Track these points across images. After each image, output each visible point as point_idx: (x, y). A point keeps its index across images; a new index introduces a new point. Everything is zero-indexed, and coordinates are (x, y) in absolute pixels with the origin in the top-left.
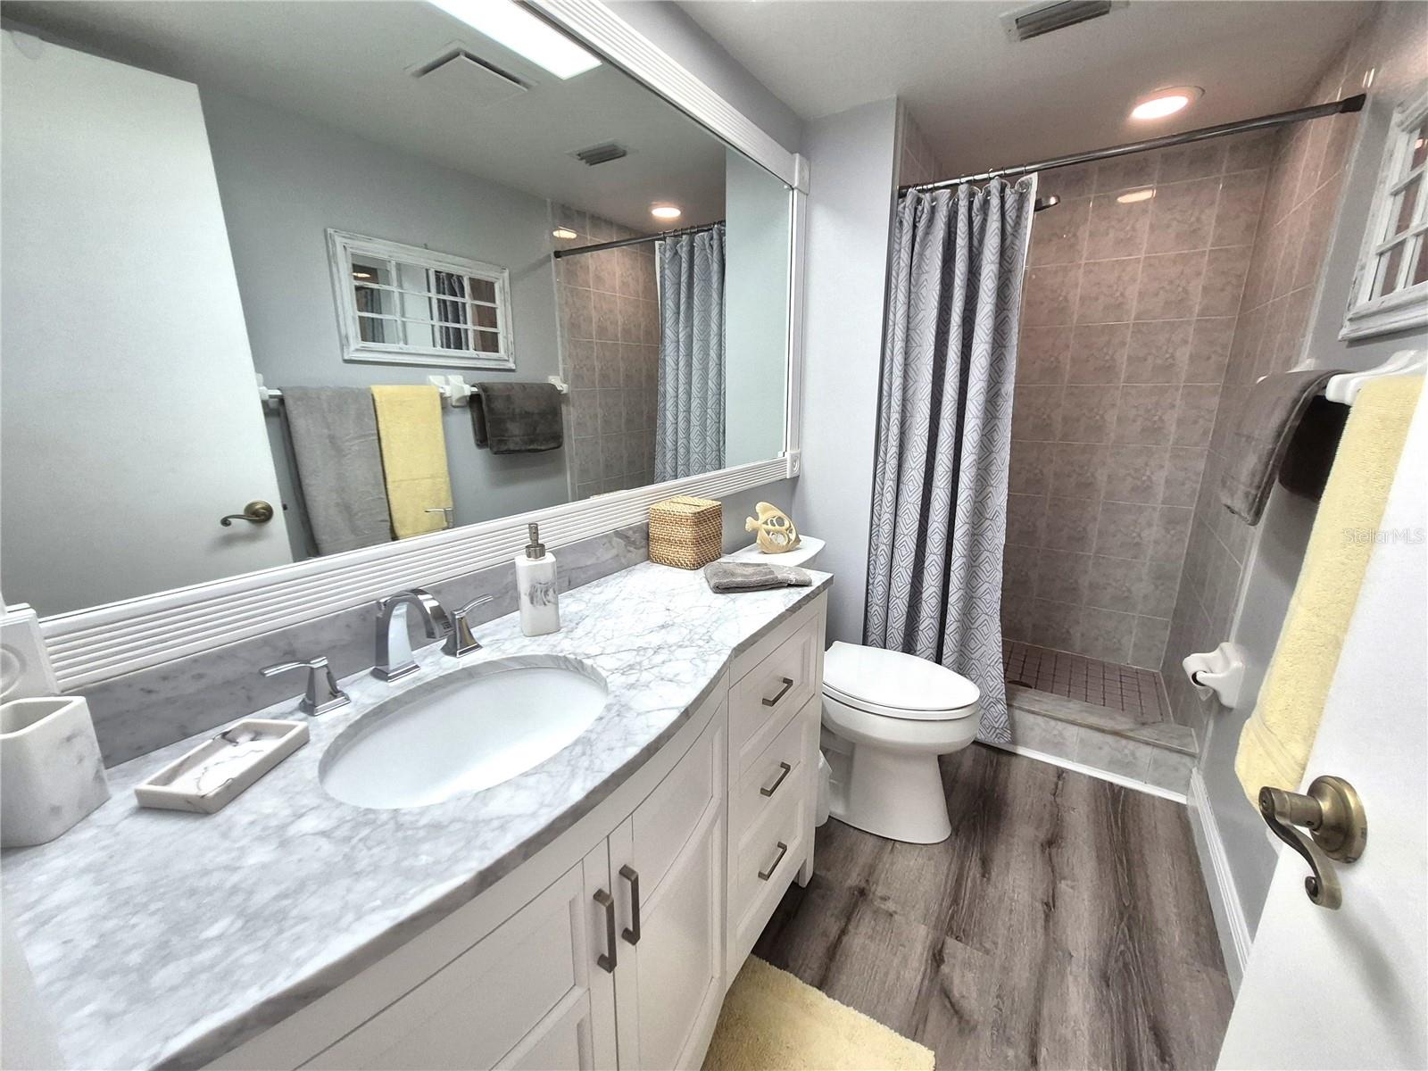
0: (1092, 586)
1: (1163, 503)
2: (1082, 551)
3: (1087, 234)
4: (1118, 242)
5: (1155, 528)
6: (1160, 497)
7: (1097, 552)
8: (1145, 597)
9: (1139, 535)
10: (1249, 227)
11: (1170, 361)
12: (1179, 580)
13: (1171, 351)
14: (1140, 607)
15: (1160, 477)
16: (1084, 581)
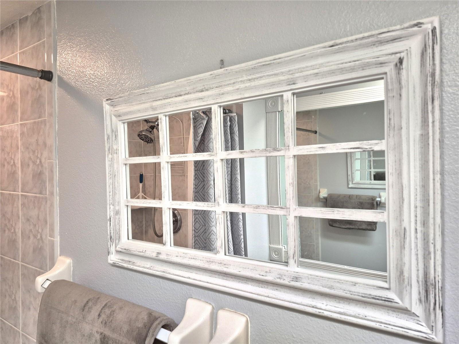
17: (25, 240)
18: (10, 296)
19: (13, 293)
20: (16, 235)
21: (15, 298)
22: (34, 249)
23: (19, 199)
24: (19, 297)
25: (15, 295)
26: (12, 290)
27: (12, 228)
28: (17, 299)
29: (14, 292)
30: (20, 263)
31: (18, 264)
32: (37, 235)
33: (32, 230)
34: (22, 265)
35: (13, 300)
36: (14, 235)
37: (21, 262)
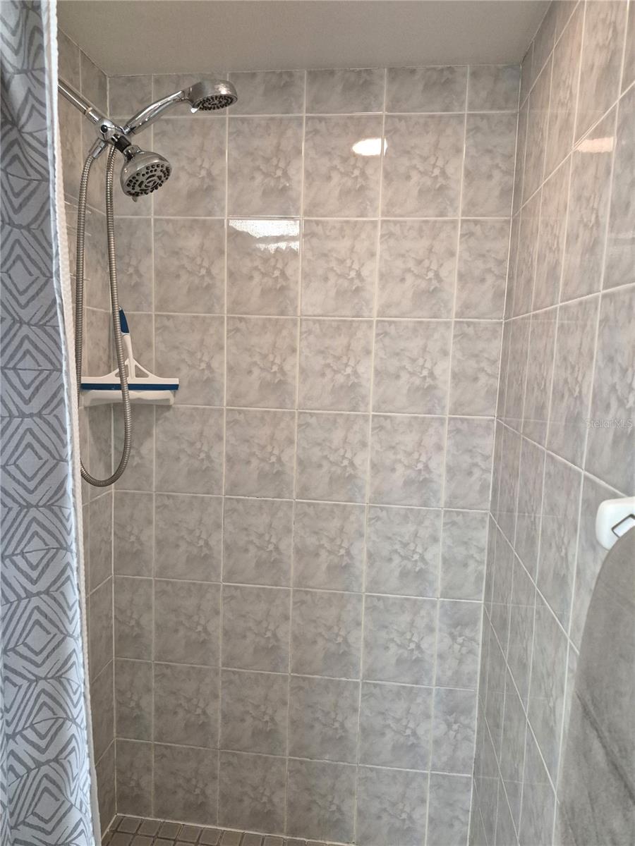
0: (366, 732)
1: (444, 595)
2: (345, 676)
3: (302, 176)
4: (345, 193)
5: (437, 635)
6: (439, 585)
7: (367, 676)
8: (437, 742)
9: (418, 647)
10: (504, 193)
11: (429, 381)
12: (476, 713)
13: (428, 365)
14: (431, 759)
15: (435, 554)
16: (354, 724)
17: (598, 413)
18: (559, 549)
19: (563, 543)
20: (582, 403)
21: (566, 554)
22: (615, 435)
23: (596, 308)
24: (574, 555)
25: (566, 549)
26: (562, 535)
27: (578, 386)
28: (570, 558)
29: (566, 541)
30: (583, 473)
31: (579, 474)
32: (627, 399)
33: (618, 387)
34: (586, 478)
35: (562, 558)
36: (578, 403)
37: (587, 470)
